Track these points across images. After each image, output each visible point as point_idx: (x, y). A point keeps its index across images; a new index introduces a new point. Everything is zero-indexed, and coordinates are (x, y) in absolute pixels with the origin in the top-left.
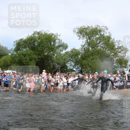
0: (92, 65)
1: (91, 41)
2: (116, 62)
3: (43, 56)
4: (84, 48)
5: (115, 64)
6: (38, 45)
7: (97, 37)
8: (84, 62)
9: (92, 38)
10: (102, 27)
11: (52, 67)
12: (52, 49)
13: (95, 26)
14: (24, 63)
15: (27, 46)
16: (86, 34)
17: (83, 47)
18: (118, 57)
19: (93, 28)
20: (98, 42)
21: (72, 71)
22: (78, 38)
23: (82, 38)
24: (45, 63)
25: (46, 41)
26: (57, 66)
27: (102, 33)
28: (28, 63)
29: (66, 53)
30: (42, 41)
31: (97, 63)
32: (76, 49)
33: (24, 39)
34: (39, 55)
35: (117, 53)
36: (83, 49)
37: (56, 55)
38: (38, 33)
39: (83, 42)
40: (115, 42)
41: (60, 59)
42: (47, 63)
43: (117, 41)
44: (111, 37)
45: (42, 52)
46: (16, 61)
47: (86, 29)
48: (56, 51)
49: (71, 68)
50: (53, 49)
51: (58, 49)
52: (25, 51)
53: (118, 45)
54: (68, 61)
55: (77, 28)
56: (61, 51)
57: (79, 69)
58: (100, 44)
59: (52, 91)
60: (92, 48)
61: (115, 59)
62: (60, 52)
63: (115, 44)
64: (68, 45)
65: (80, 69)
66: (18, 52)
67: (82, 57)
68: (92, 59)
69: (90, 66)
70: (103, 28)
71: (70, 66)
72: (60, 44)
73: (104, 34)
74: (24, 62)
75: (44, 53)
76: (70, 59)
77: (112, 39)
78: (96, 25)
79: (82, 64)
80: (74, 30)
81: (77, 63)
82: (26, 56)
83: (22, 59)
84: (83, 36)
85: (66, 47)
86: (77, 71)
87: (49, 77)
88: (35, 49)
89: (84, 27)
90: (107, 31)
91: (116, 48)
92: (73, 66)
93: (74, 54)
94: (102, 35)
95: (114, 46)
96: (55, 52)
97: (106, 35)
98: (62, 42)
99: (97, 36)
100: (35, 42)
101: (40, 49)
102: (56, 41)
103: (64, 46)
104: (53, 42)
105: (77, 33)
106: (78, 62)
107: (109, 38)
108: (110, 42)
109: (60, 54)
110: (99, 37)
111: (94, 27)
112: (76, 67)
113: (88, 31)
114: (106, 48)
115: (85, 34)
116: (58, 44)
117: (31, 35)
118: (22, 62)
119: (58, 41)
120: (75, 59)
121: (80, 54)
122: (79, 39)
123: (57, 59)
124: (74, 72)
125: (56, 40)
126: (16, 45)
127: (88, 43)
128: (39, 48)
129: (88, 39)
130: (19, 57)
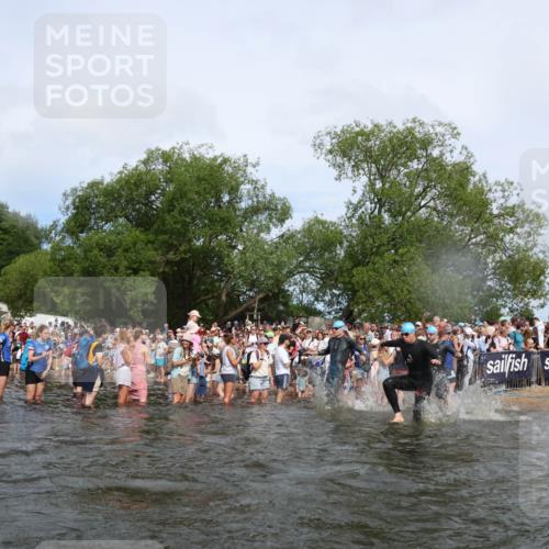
0: (392, 288)
1: (387, 185)
2: (494, 274)
3: (185, 252)
4: (360, 217)
5: (489, 283)
6: (165, 209)
7: (416, 167)
8: (361, 275)
9: (394, 172)
10: (433, 126)
11: (224, 298)
12: (225, 222)
13: (404, 124)
15: (118, 213)
16: (369, 156)
17: (355, 210)
18: (504, 250)
19: (395, 130)
20: (417, 190)
21: (310, 312)
22: (335, 173)
23: (350, 174)
24: (195, 282)
25: (200, 189)
26: (247, 294)
27: (436, 153)
29: (282, 236)
30: (180, 190)
31: (416, 280)
32: (325, 222)
33: (105, 183)
34: (170, 247)
35: (497, 235)
36: (354, 221)
37: (240, 247)
38: (166, 157)
39: (355, 191)
40: (490, 190)
41: (261, 264)
42: (205, 284)
43: (497, 183)
44: (475, 168)
45: (183, 235)
47: (367, 135)
48: (241, 230)
49: (305, 302)
50: (228, 222)
51: (251, 222)
52: (111, 232)
53: (502, 201)
54: (291, 274)
55: (329, 133)
56: (260, 230)
57: (339, 303)
58: (428, 198)
60: (393, 216)
61: (489, 260)
62: (258, 234)
63: (490, 196)
64: (292, 203)
65: (345, 304)
66: (83, 235)
67: (350, 255)
68: (395, 261)
69: (387, 293)
70: (439, 129)
71: (301, 292)
72: (258, 202)
73: (442, 154)
75: (190, 241)
76: (300, 265)
77: (477, 178)
78: (410, 118)
79: (350, 283)
80: (318, 141)
81: (328, 279)
82: (113, 254)
83: (100, 266)
84: (356, 167)
85: (283, 213)
86: (329, 313)
87: (212, 341)
88: (151, 225)
89: (357, 129)
90: (458, 144)
91: (495, 212)
92: (313, 291)
93: (319, 240)
94: (434, 160)
95: (486, 204)
96: (236, 234)
97: (453, 157)
98: (268, 191)
99: (415, 165)
100: (153, 193)
101: (175, 222)
102: (242, 187)
103: (276, 209)
104: (229, 194)
105: (331, 152)
106: (336, 274)
107: (462, 171)
108: (471, 186)
109: (258, 242)
110: (420, 166)
111: (401, 127)
112: (324, 294)
113: (374, 143)
114: (451, 215)
115: (361, 157)
116: (250, 202)
117: (134, 165)
119: (248, 186)
120: (321, 261)
121: (341, 243)
122: (338, 178)
123: (245, 263)
124: (317, 320)
125: (243, 183)
126: (72, 207)
127: (376, 195)
128: (168, 217)
129: (375, 179)
130: (86, 258)
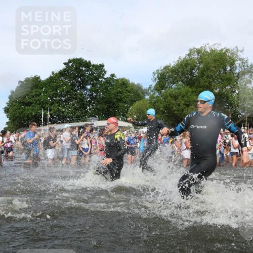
6: (200, 76)
11: (230, 116)
14: (176, 112)
15: (178, 80)
25: (216, 65)
26: (242, 114)
28: (182, 112)
30: (206, 66)
37: (237, 92)
38: (199, 51)
42: (220, 110)
45: (209, 87)
46: (159, 109)
48: (237, 83)
50: (230, 80)
52: (176, 89)
59: (234, 164)
66: (163, 91)
72: (245, 69)
74: (174, 110)
75: (213, 90)
82: (177, 99)
83: (172, 104)
88: (194, 84)
98: (249, 63)
100: (193, 69)
101: (205, 82)
102: (236, 62)
104: (230, 66)
116: (240, 69)
117: (184, 57)
118: (171, 110)
119: (239, 62)
125: (236, 60)
126: (157, 78)
128: (202, 80)
130: (165, 101)
